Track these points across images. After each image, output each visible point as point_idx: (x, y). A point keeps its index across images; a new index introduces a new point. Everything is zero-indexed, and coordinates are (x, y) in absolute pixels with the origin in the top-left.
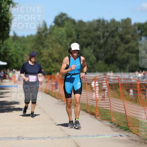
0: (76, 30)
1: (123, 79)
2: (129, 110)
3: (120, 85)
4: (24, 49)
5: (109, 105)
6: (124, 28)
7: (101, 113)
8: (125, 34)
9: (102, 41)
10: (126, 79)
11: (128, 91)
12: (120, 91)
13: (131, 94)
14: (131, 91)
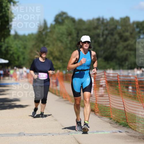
0: (76, 29)
1: (122, 76)
2: (128, 107)
3: (119, 82)
4: (25, 48)
5: (108, 102)
6: (122, 26)
7: (101, 109)
8: (124, 32)
9: (101, 39)
10: (126, 76)
11: (127, 88)
12: (119, 88)
13: (130, 91)
14: (130, 88)
